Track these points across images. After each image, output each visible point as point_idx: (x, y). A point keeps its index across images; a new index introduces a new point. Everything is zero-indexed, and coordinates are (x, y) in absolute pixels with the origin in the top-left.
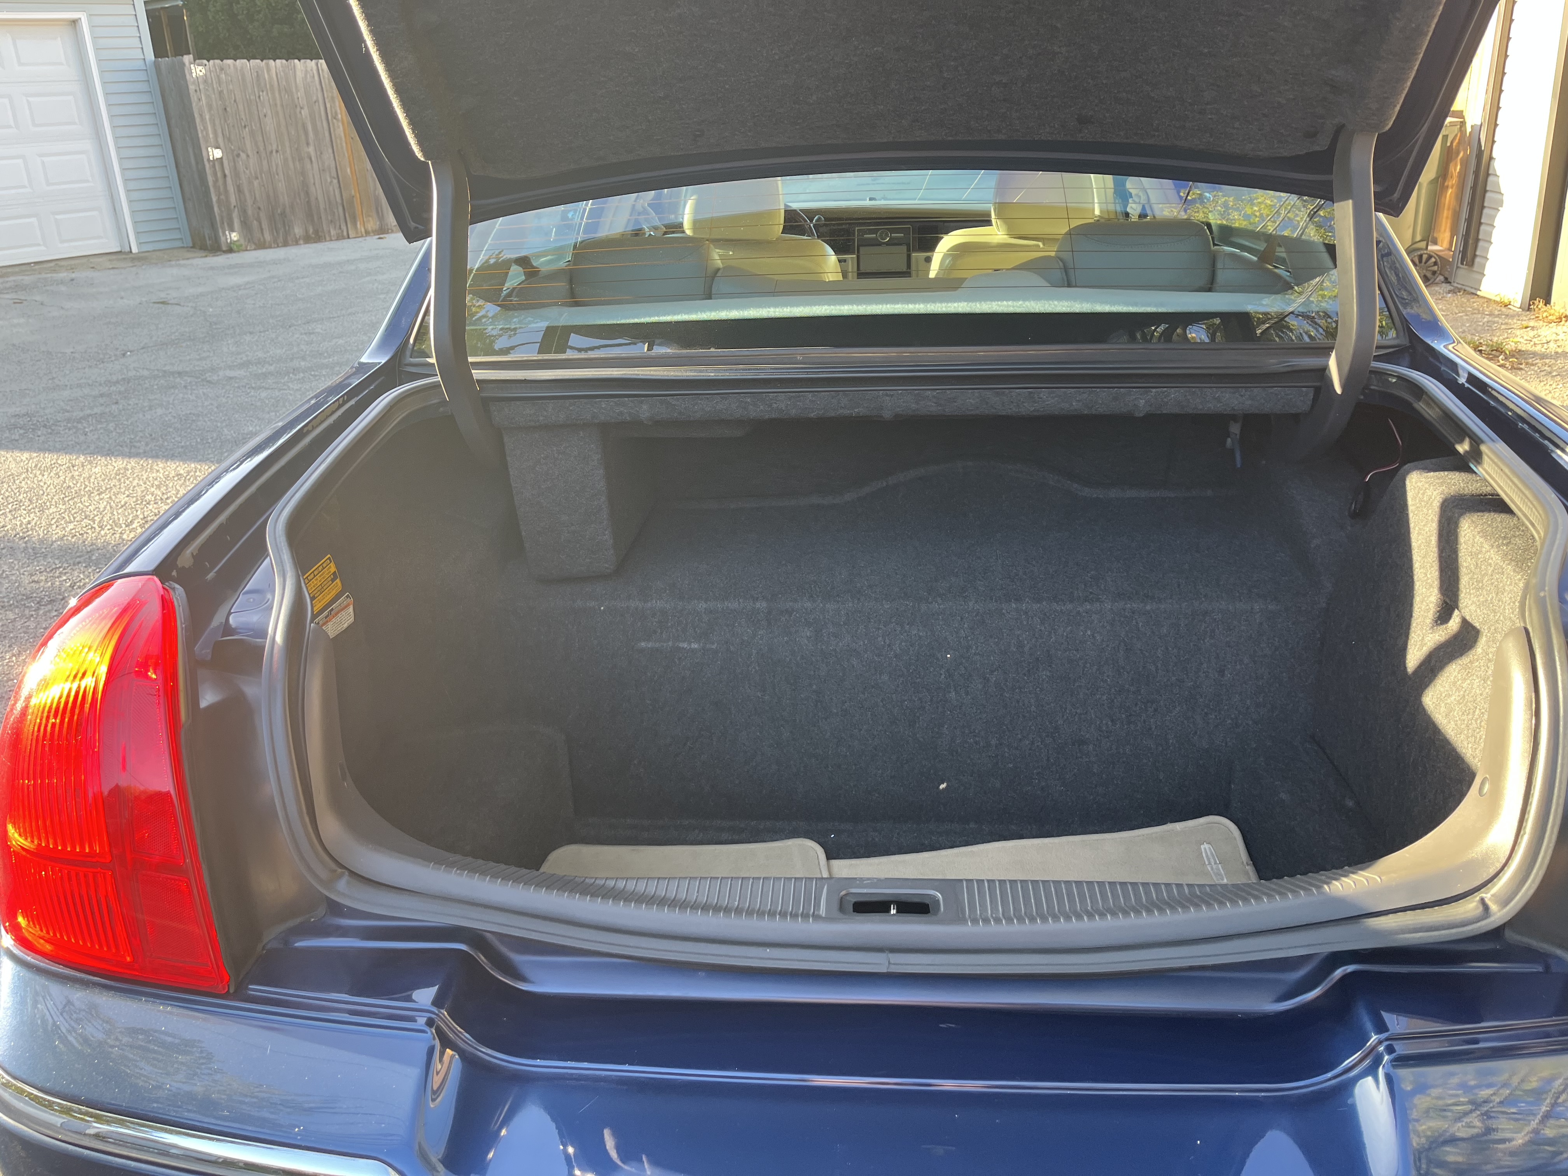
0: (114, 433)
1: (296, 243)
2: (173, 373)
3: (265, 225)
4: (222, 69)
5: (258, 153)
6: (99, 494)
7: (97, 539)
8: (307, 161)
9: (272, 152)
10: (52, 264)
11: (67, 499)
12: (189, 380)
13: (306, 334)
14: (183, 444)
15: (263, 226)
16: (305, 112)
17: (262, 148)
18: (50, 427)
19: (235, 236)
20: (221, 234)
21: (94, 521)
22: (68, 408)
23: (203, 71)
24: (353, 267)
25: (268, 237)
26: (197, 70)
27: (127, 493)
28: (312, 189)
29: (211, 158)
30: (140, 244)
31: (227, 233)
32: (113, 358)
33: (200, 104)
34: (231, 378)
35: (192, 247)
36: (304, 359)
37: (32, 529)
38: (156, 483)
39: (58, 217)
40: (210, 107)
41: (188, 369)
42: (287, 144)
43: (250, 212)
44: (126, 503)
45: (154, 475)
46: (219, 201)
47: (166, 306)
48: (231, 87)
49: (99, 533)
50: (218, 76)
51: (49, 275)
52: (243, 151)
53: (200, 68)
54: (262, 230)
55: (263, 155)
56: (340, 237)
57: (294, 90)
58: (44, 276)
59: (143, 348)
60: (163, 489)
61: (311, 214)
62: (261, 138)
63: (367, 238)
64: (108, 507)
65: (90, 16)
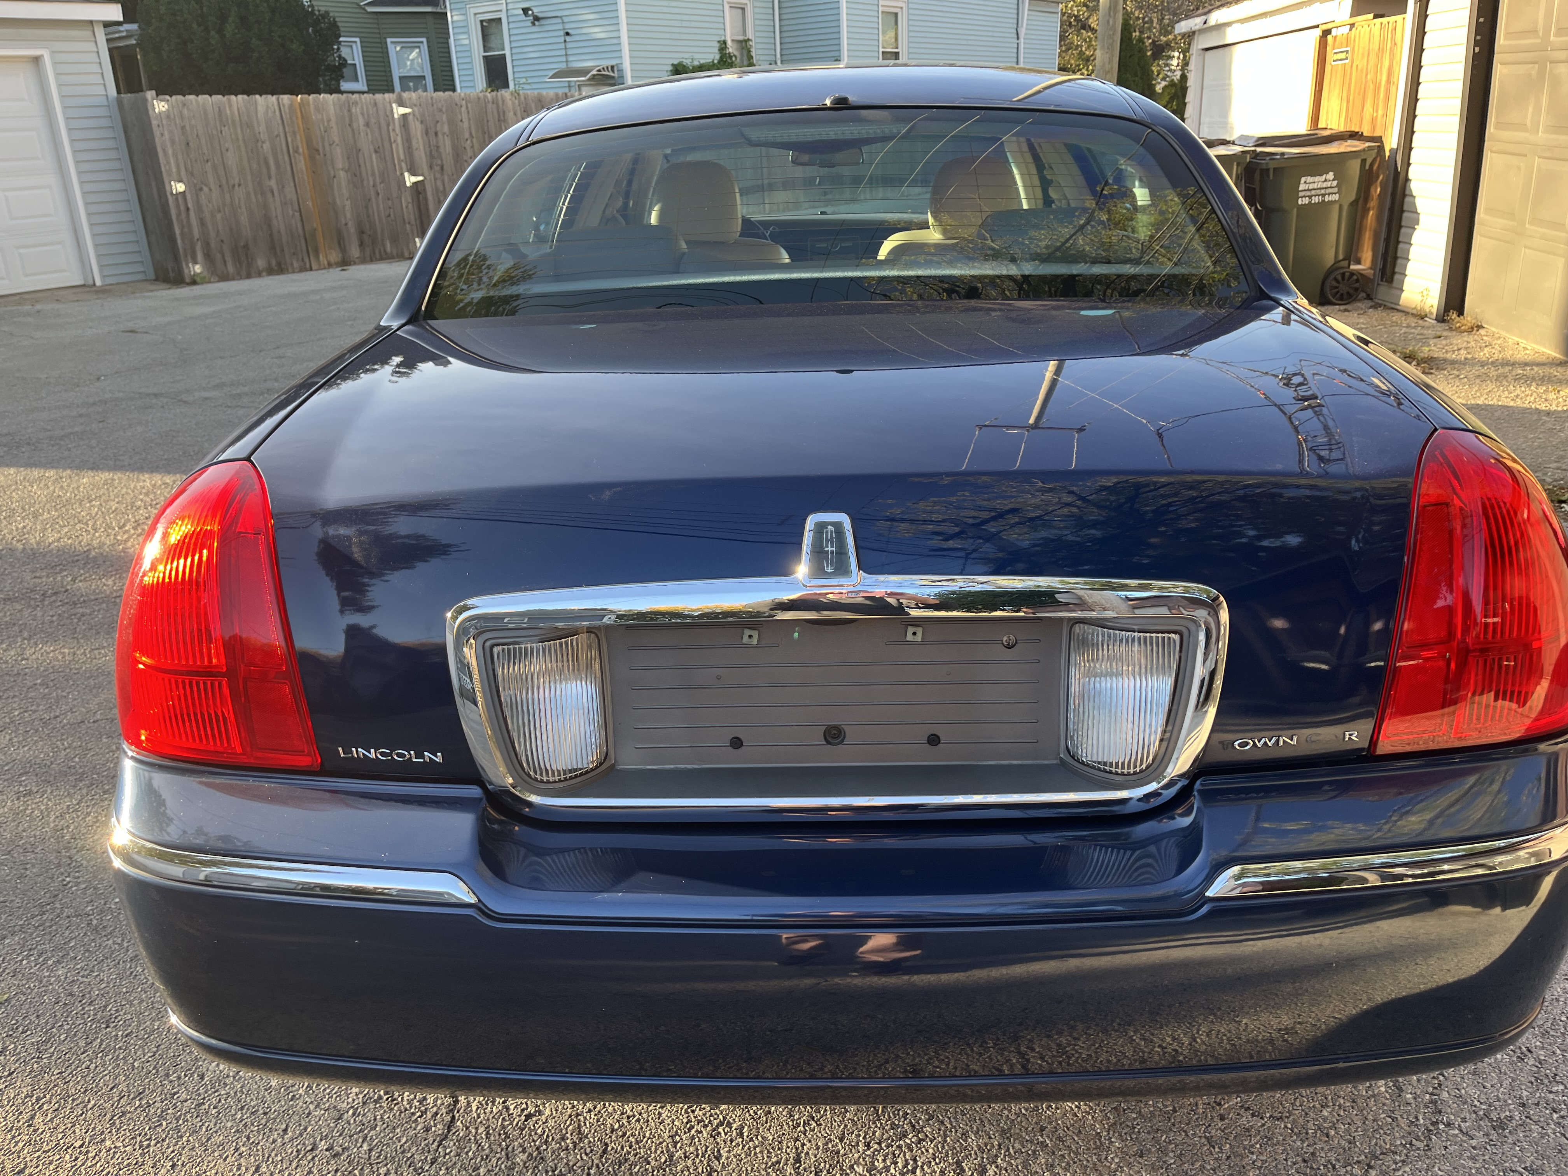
0: (97, 449)
1: (259, 275)
2: (148, 395)
3: (229, 259)
4: (184, 105)
5: (220, 186)
6: (90, 502)
7: (92, 540)
8: (269, 195)
9: (234, 186)
10: (17, 298)
11: (59, 507)
12: (165, 400)
13: (277, 358)
14: (166, 457)
15: (227, 259)
16: (267, 146)
17: (224, 182)
18: (33, 444)
19: (198, 268)
20: (184, 266)
21: (87, 525)
22: (49, 428)
23: (166, 106)
24: (318, 297)
25: (231, 269)
26: (160, 106)
27: (117, 500)
28: (275, 222)
29: (174, 192)
30: (103, 277)
31: (190, 265)
32: (88, 382)
33: (162, 138)
34: (206, 399)
35: (155, 280)
36: (276, 380)
37: (28, 533)
38: (144, 491)
39: (22, 251)
40: (173, 142)
41: (163, 391)
42: (249, 178)
43: (213, 245)
44: (116, 509)
45: (141, 484)
46: (182, 234)
47: (135, 334)
48: (193, 122)
49: (94, 535)
50: (181, 112)
51: (15, 308)
52: (206, 185)
53: (163, 103)
54: (225, 262)
55: (226, 189)
56: (303, 269)
57: (256, 125)
58: (9, 308)
59: (116, 373)
60: (152, 496)
61: (273, 246)
62: (223, 173)
63: (331, 270)
64: (100, 513)
65: (53, 52)
